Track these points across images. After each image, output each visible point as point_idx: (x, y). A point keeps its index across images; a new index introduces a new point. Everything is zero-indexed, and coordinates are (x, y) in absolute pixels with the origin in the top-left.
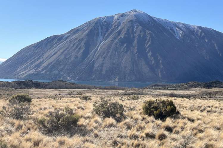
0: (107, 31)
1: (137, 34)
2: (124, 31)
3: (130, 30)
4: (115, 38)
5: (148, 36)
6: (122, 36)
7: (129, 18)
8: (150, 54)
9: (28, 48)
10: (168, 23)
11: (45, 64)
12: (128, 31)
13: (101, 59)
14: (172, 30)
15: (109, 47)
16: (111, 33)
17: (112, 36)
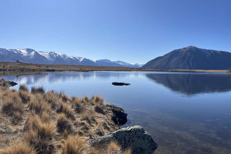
0: (177, 55)
1: (188, 55)
2: (184, 54)
3: (186, 55)
4: (179, 57)
5: (192, 56)
6: (182, 56)
7: (186, 50)
8: (191, 63)
9: (150, 61)
10: (205, 50)
11: (154, 67)
12: (185, 54)
13: (172, 65)
14: (206, 53)
15: (176, 60)
16: (178, 56)
17: (178, 57)
